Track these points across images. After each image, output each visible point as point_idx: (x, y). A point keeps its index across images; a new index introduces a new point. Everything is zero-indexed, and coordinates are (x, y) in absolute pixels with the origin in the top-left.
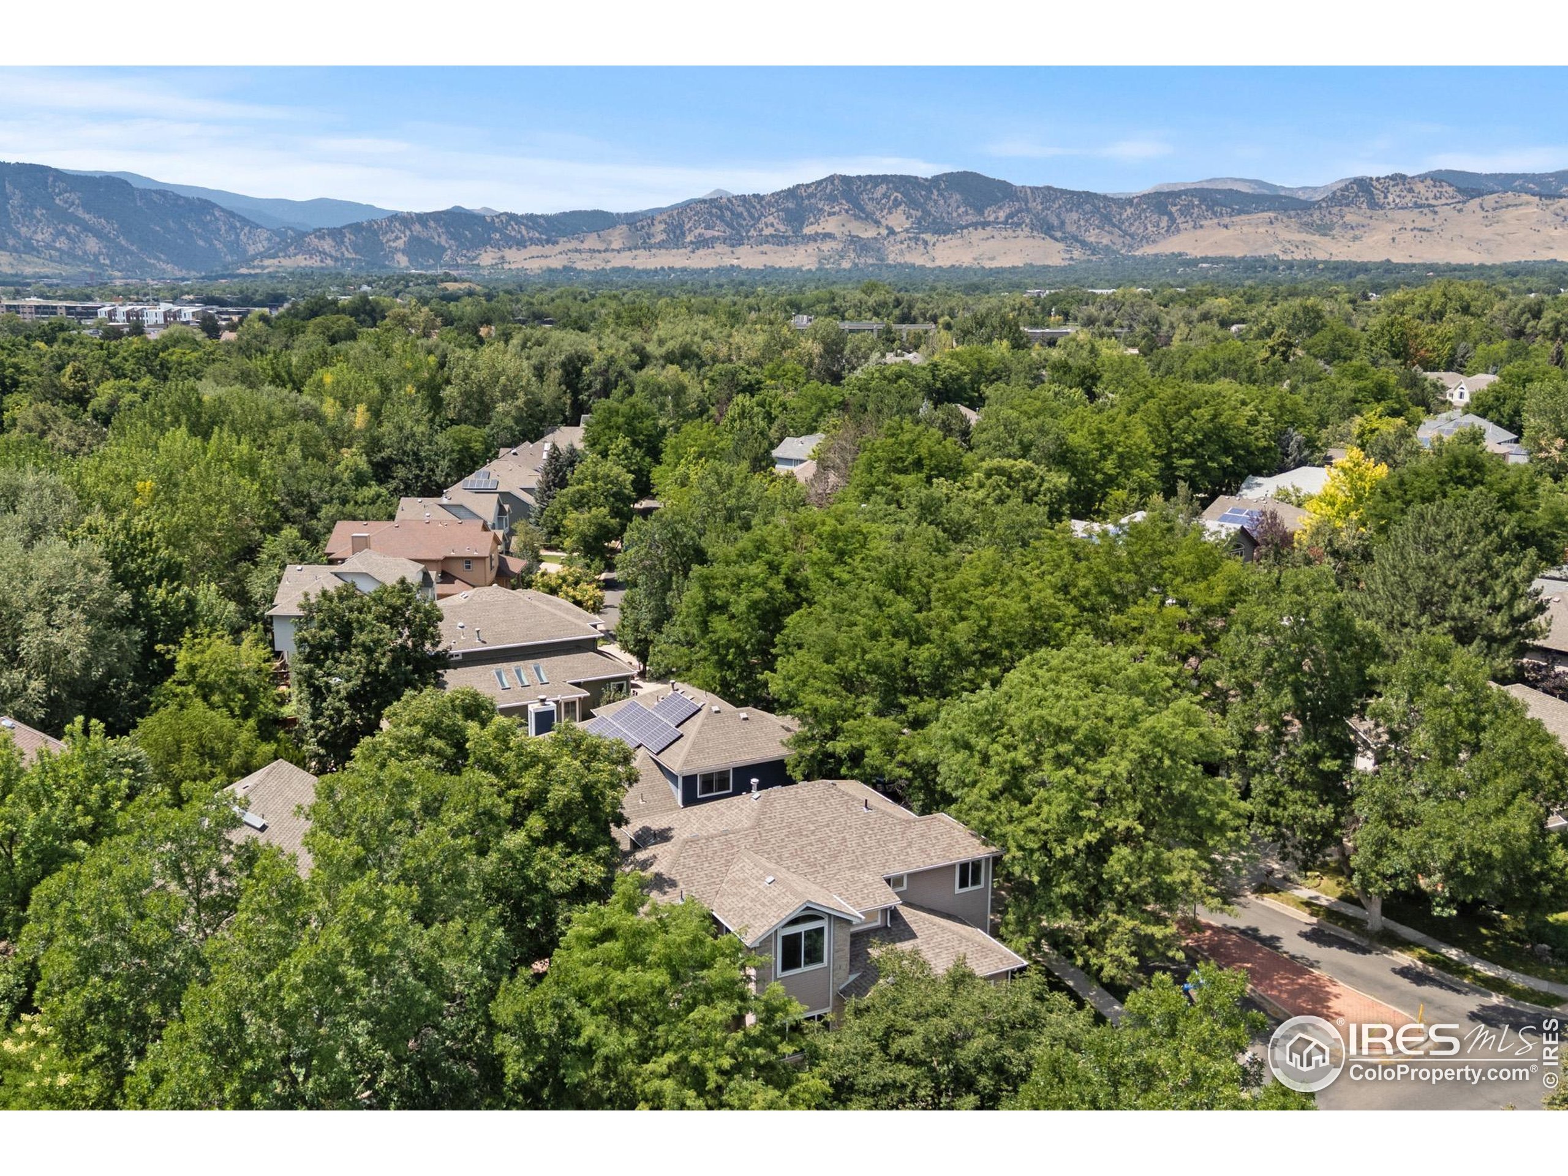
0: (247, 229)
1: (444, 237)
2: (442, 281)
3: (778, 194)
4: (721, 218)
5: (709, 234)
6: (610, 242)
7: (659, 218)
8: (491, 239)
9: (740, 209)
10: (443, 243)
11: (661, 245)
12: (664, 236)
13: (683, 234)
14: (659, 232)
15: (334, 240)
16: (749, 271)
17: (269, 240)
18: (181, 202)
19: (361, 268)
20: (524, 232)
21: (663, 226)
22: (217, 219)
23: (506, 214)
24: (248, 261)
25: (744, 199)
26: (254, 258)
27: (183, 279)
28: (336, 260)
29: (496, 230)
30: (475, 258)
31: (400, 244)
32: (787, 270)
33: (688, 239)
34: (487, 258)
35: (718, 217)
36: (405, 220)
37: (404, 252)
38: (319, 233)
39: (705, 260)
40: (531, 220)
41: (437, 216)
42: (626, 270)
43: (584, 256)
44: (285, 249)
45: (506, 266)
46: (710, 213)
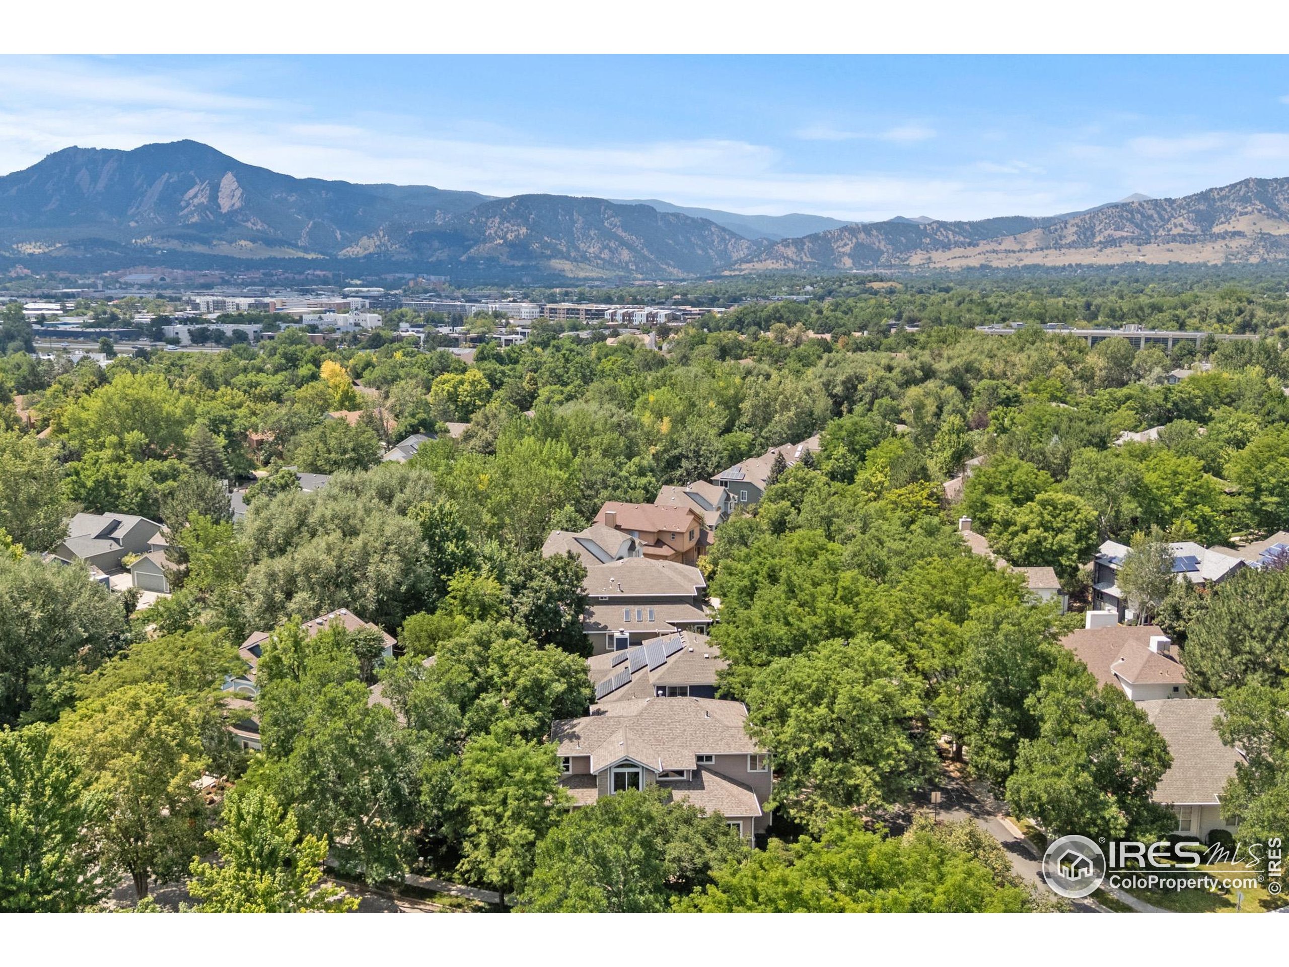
0: (733, 241)
1: (883, 243)
2: (870, 281)
3: (1189, 197)
4: (1131, 221)
5: (1118, 234)
6: (1025, 243)
7: (1073, 222)
8: (921, 243)
9: (1151, 212)
10: (882, 247)
11: (1070, 246)
12: (1075, 238)
13: (1093, 235)
14: (1070, 234)
15: (796, 247)
16: (1153, 267)
17: (748, 248)
18: (689, 222)
19: (814, 269)
20: (951, 237)
21: (1075, 229)
22: (713, 233)
23: (938, 222)
24: (730, 266)
25: (1156, 203)
26: (736, 262)
27: (684, 280)
28: (796, 263)
29: (927, 236)
30: (906, 259)
31: (847, 249)
32: (1192, 265)
33: (1097, 240)
34: (916, 259)
35: (1128, 220)
36: (851, 230)
37: (849, 255)
38: (786, 243)
39: (1111, 257)
40: (959, 226)
41: (879, 226)
42: (1036, 267)
43: (1000, 256)
44: (758, 256)
45: (932, 265)
46: (1121, 217)
